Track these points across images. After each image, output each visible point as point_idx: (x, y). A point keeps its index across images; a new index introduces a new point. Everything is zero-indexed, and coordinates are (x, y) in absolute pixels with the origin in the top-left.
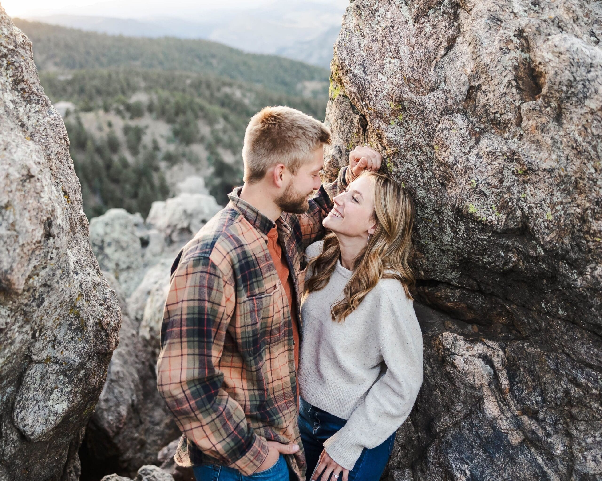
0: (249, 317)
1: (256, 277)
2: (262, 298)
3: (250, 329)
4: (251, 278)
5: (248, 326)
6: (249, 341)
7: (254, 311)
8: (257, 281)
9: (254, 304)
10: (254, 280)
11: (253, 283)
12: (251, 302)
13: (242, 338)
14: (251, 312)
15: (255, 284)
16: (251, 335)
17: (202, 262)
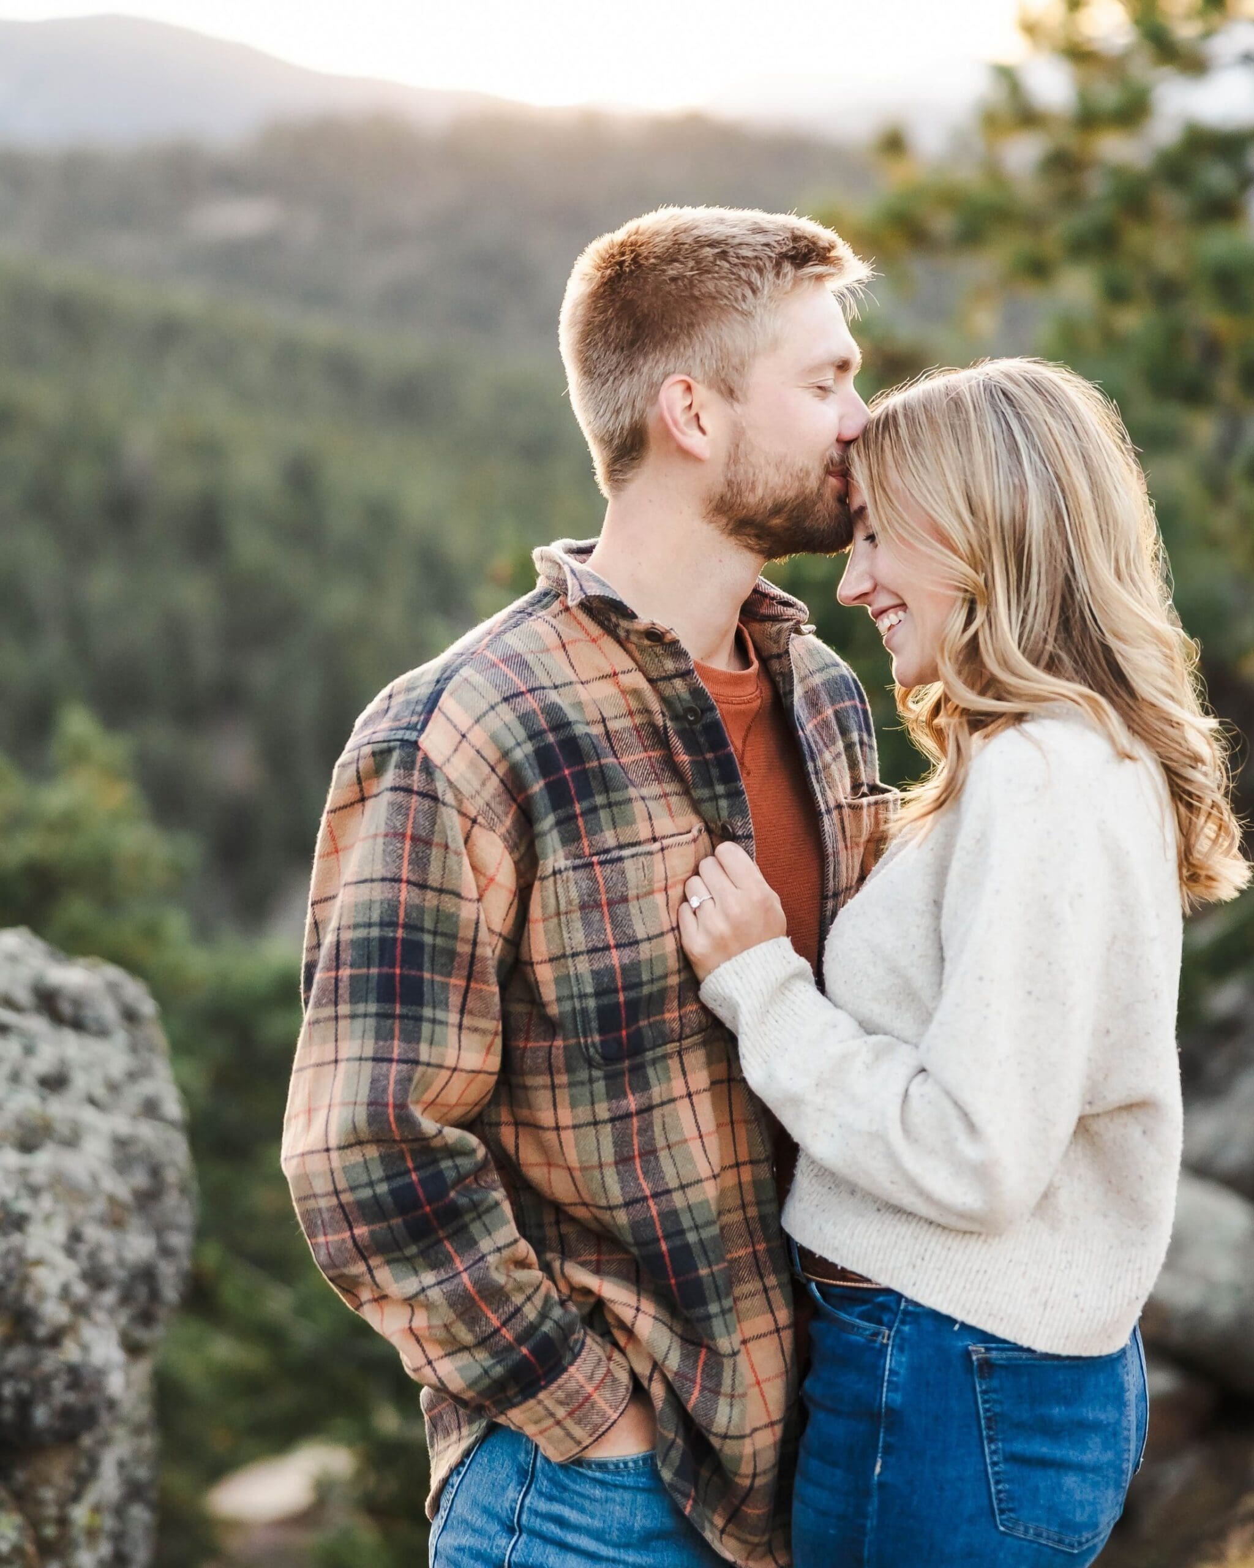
0: (578, 924)
1: (607, 789)
2: (620, 859)
3: (583, 966)
4: (586, 793)
5: (575, 955)
6: (584, 1011)
7: (598, 905)
8: (610, 805)
9: (593, 879)
10: (600, 800)
11: (594, 809)
12: (582, 874)
13: (559, 1000)
14: (583, 907)
15: (603, 814)
16: (589, 990)
17: (396, 756)
